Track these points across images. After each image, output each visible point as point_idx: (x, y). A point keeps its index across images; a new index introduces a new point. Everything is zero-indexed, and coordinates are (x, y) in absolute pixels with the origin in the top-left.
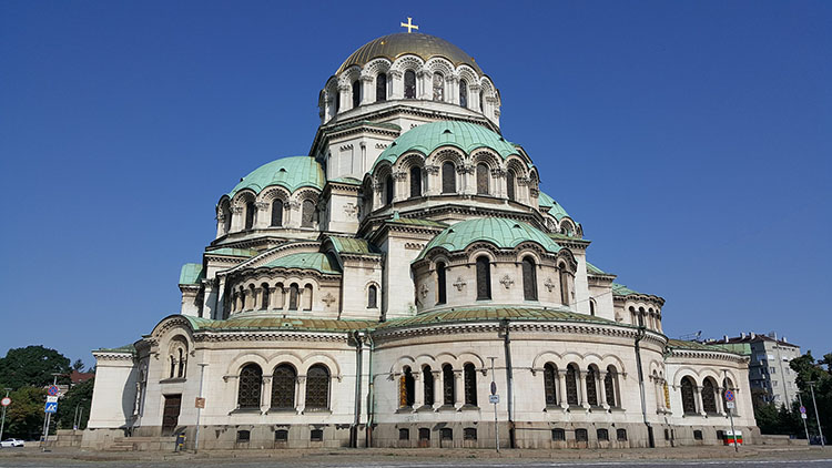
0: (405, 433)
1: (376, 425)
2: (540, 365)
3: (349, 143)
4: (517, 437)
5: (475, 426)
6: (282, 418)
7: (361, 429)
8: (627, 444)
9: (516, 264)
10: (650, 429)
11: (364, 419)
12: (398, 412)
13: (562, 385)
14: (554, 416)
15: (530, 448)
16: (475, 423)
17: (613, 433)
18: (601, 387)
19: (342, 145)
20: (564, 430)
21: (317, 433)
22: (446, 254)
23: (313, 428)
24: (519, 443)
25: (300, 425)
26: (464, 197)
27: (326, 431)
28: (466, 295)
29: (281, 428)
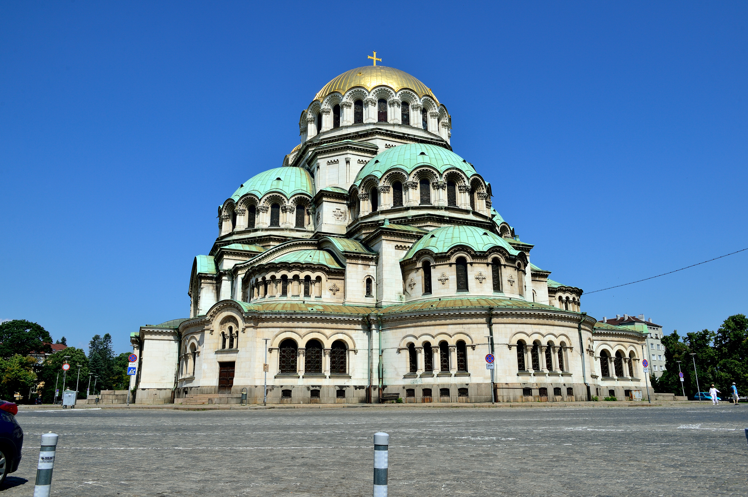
0: (411, 392)
1: (386, 386)
2: (514, 342)
3: (335, 158)
4: (498, 394)
5: (466, 387)
6: (314, 381)
7: (375, 389)
8: (574, 397)
9: (488, 264)
10: (588, 388)
11: (376, 382)
12: (405, 377)
13: (528, 357)
14: (523, 379)
15: (508, 402)
16: (467, 384)
17: (564, 391)
18: (555, 357)
19: (329, 159)
20: (531, 389)
21: (341, 392)
22: (431, 255)
23: (338, 389)
24: (500, 398)
25: (328, 386)
26: (438, 208)
27: (347, 391)
28: (448, 288)
29: (314, 388)
